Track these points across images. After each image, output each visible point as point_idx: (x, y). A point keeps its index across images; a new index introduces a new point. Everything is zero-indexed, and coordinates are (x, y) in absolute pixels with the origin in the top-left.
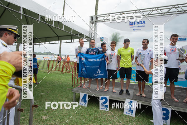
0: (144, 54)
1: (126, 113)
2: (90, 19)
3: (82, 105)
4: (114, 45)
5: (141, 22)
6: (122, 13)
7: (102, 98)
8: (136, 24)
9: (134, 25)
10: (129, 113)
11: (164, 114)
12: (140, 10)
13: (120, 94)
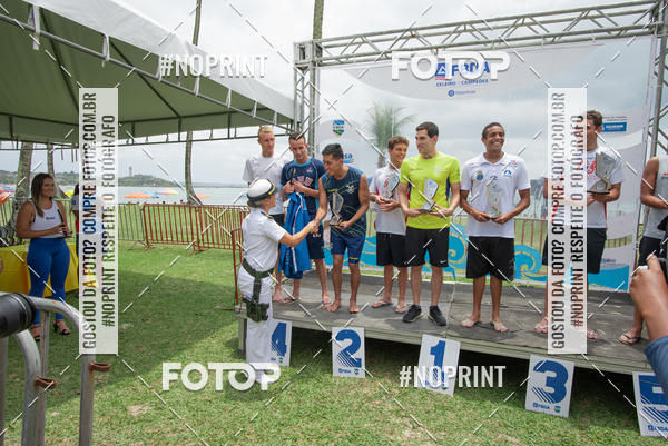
2: (295, 54)
6: (408, 34)
7: (341, 336)
11: (550, 382)
12: (471, 23)
13: (405, 321)
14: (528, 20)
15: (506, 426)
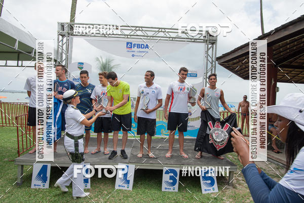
0: (148, 93)
1: (120, 186)
2: (59, 28)
3: (37, 187)
5: (143, 46)
8: (136, 47)
9: (133, 49)
10: (124, 185)
12: (141, 27)
13: (110, 159)
14: (163, 30)
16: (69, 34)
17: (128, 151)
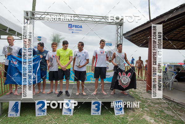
0: (80, 56)
1: (65, 113)
2: (24, 15)
3: (12, 116)
4: (55, 46)
5: (78, 26)
7: (39, 103)
8: (74, 27)
10: (68, 112)
11: (96, 107)
12: (78, 15)
13: (58, 96)
14: (91, 17)
15: (86, 120)
16: (31, 18)
17: (70, 92)
